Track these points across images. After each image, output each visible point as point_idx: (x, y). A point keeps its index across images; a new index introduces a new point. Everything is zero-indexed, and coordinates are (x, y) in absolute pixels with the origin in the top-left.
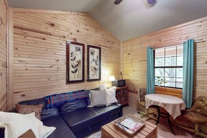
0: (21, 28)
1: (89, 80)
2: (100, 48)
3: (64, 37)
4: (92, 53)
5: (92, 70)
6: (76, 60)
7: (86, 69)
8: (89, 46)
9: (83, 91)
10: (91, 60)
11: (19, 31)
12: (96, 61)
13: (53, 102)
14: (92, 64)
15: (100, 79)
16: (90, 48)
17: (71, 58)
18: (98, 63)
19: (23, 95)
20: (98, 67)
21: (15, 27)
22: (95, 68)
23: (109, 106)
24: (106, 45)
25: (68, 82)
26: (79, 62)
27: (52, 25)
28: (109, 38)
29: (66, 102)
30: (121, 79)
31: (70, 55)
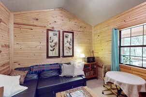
0: (18, 24)
1: (64, 56)
2: (73, 33)
3: (45, 27)
4: (66, 37)
5: (66, 49)
6: (54, 42)
7: (61, 48)
8: (64, 32)
9: (57, 64)
10: (65, 42)
11: (17, 26)
12: (70, 42)
13: (34, 70)
14: (67, 45)
15: (73, 56)
16: (65, 33)
17: (49, 41)
18: (71, 43)
19: (19, 64)
20: (71, 47)
21: (14, 24)
22: (69, 48)
23: (75, 77)
24: (79, 30)
25: (48, 57)
26: (56, 44)
27: (37, 19)
28: (82, 24)
29: (43, 71)
30: (92, 56)
31: (49, 39)
